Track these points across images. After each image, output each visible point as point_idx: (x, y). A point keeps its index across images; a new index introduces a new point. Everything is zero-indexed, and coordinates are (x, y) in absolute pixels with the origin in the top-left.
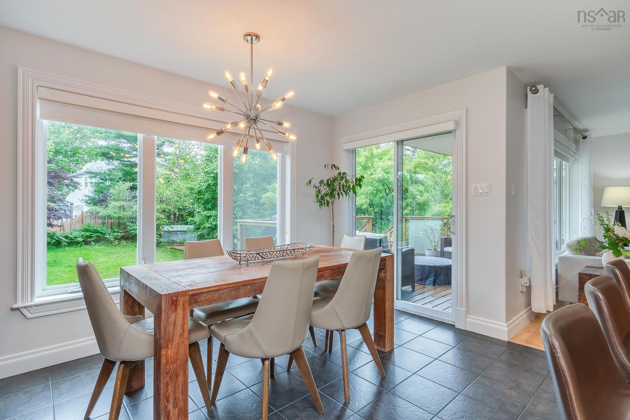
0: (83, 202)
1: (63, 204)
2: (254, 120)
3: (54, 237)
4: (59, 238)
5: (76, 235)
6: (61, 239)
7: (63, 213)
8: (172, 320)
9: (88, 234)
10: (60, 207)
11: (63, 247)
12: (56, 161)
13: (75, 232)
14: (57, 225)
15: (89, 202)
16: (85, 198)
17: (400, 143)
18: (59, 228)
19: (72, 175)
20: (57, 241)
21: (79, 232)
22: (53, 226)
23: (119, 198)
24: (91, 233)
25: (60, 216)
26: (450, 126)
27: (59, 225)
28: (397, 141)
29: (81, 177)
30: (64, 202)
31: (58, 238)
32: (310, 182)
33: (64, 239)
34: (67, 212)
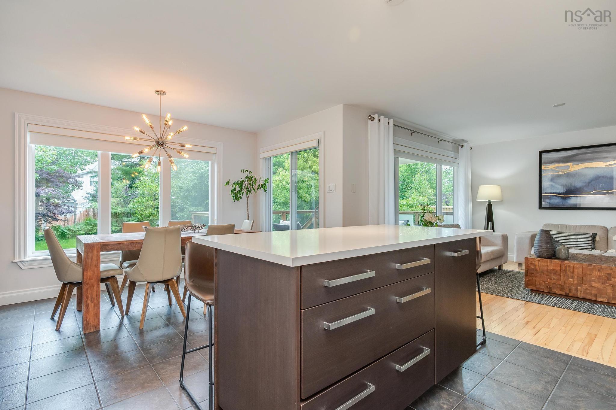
0: (86, 199)
1: (67, 201)
2: (161, 144)
3: (59, 230)
4: (64, 231)
5: (78, 228)
6: (65, 232)
7: (67, 209)
8: (90, 256)
9: (89, 227)
10: (64, 203)
11: (67, 239)
12: (59, 163)
13: (78, 226)
14: (61, 219)
15: (91, 199)
16: (88, 195)
17: (294, 154)
18: (64, 223)
19: (74, 175)
20: (62, 233)
21: (81, 226)
22: (57, 220)
23: (117, 196)
24: (91, 227)
25: (63, 211)
26: (314, 144)
27: (63, 220)
28: (292, 153)
29: (83, 177)
30: (68, 199)
31: (62, 230)
32: (228, 183)
33: (68, 232)
34: (71, 208)
